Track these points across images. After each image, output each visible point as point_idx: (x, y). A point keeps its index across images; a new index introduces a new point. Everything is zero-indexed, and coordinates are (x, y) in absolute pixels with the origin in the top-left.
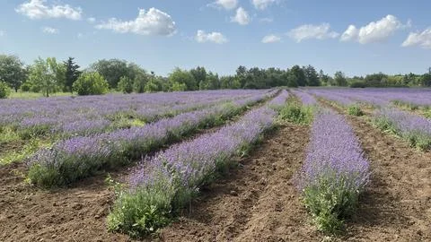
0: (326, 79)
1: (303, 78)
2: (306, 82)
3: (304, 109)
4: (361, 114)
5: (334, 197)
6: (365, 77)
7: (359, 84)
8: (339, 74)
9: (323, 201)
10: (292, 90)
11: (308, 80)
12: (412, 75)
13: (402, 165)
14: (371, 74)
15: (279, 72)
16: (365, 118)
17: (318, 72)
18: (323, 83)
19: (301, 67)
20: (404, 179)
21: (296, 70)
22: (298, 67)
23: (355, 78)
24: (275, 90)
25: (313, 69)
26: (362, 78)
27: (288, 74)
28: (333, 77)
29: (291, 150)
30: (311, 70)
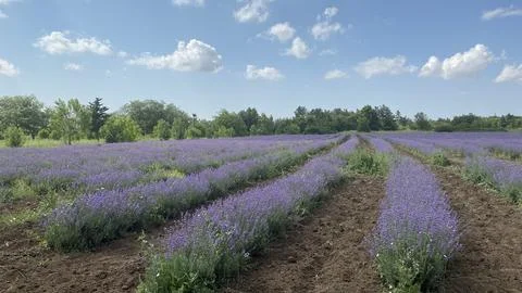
0: (404, 121)
1: (376, 121)
2: (380, 126)
3: (378, 157)
4: (448, 163)
5: (416, 264)
6: (452, 119)
7: (445, 128)
8: (420, 116)
9: (402, 269)
10: (363, 134)
11: (382, 124)
12: (510, 117)
13: (500, 226)
14: (459, 115)
15: (346, 114)
16: (453, 169)
17: (394, 113)
18: (401, 127)
19: (373, 108)
20: (504, 242)
21: (368, 110)
22: (370, 108)
23: (440, 120)
24: (344, 133)
25: (387, 109)
26: (448, 121)
27: (357, 116)
28: (413, 119)
29: (362, 208)
30: (385, 111)
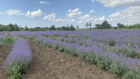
0: (22, 28)
1: (13, 28)
2: (15, 30)
4: (33, 39)
5: (19, 67)
6: (34, 28)
7: (32, 30)
8: (26, 27)
10: (9, 32)
12: (47, 27)
14: (36, 27)
15: (3, 26)
16: (33, 40)
17: (19, 26)
18: (21, 30)
19: (12, 24)
21: (11, 25)
22: (11, 24)
23: (31, 28)
24: (3, 32)
25: (17, 25)
26: (33, 28)
27: (7, 27)
28: (24, 28)
30: (16, 25)
